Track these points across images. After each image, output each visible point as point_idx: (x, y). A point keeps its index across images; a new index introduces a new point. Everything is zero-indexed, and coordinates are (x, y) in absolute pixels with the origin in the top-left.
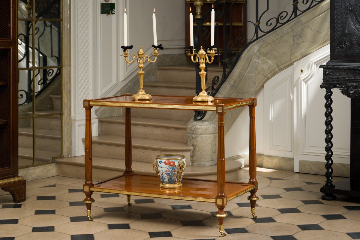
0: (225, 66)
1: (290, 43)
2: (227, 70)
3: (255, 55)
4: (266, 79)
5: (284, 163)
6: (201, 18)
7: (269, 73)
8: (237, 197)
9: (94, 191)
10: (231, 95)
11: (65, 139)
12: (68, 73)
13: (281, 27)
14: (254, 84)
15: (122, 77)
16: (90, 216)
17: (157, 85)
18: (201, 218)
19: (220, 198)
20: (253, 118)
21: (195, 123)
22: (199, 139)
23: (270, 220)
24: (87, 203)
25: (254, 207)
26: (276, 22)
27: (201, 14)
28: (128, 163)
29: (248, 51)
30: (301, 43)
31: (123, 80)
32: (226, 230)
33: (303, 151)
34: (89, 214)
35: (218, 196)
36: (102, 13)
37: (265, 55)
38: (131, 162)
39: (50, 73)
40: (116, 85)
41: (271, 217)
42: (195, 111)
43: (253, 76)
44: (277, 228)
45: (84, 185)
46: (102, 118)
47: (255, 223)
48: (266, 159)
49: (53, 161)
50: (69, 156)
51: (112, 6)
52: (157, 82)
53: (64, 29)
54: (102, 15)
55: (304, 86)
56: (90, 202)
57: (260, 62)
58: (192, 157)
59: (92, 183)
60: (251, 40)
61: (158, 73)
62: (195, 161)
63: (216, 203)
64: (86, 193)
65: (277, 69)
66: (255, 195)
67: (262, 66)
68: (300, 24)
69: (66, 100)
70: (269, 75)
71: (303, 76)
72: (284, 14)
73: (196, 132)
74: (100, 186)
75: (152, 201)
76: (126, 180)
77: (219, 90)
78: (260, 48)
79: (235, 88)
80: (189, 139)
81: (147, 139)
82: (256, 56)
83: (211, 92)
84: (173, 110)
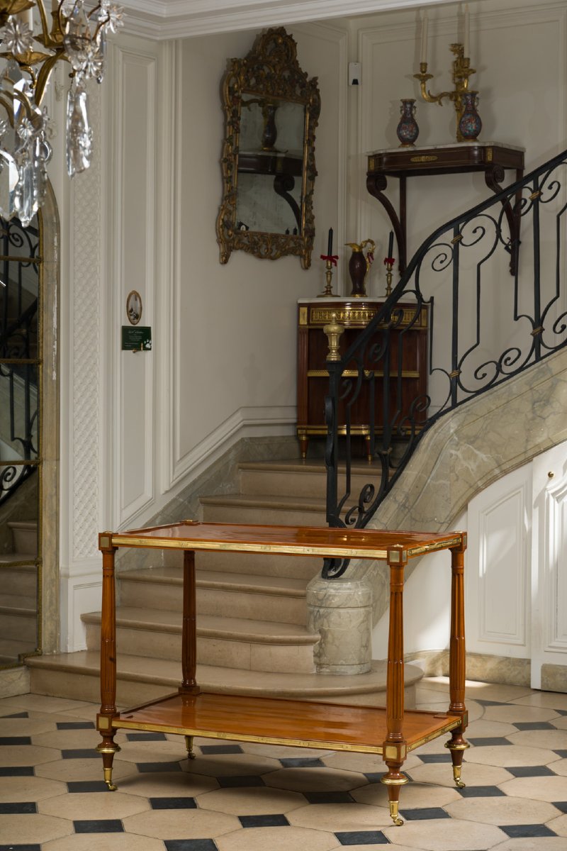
0: (386, 462)
1: (526, 415)
2: (392, 472)
3: (450, 441)
4: (472, 491)
5: (509, 670)
6: (339, 360)
7: (480, 479)
8: (426, 742)
9: (119, 728)
10: (398, 525)
11: (47, 615)
12: (54, 475)
13: (507, 382)
14: (446, 501)
15: (164, 486)
16: (110, 781)
17: (239, 501)
18: (346, 787)
19: (392, 745)
20: (459, 575)
21: (326, 583)
22: (334, 618)
23: (493, 791)
24: (104, 754)
25: (459, 764)
26: (495, 371)
27: (339, 351)
28: (189, 669)
29: (435, 432)
30: (548, 416)
31: (167, 492)
32: (402, 812)
33: (550, 645)
34: (108, 777)
35: (387, 741)
36: (124, 347)
37: (472, 440)
38: (195, 666)
39: (9, 474)
40: (151, 503)
41: (494, 785)
42: (325, 559)
43: (444, 484)
44: (511, 809)
45: (98, 716)
46: (122, 572)
47: (461, 797)
48: (470, 661)
49: (21, 662)
50: (55, 652)
51: (146, 333)
52: (238, 495)
53: (46, 381)
54: (124, 351)
55: (554, 508)
56: (111, 751)
57: (460, 456)
58: (318, 655)
59: (115, 710)
60: (442, 409)
61: (240, 476)
62: (324, 664)
63: (384, 754)
64: (102, 732)
65: (497, 471)
66: (462, 739)
67: (465, 464)
68: (549, 376)
69: (48, 534)
70: (480, 484)
71: (554, 486)
72: (513, 354)
73: (329, 602)
74: (131, 717)
75: (236, 749)
76: (185, 704)
77: (373, 514)
78: (461, 425)
79: (407, 510)
80: (312, 618)
81: (219, 616)
82: (452, 443)
83: (357, 518)
84: (274, 556)
